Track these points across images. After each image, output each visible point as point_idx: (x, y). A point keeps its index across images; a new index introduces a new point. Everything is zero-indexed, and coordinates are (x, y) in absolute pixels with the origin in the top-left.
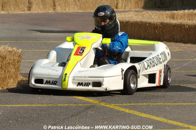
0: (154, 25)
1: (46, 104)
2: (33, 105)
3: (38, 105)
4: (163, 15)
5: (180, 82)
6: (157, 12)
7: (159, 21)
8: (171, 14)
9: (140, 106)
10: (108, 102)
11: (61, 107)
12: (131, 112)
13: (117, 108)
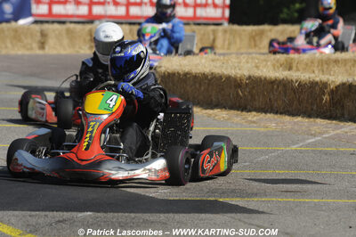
0: (235, 80)
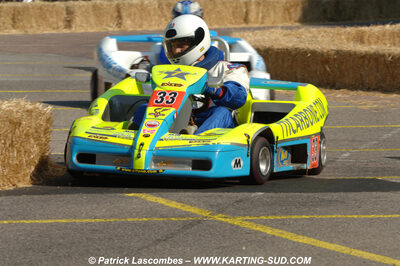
1: (103, 217)
2: (77, 221)
3: (88, 220)
4: (341, 35)
5: (376, 172)
6: (328, 29)
7: (332, 48)
8: (357, 33)
9: (296, 220)
10: (229, 213)
11: (134, 223)
12: (277, 232)
13: (247, 225)
